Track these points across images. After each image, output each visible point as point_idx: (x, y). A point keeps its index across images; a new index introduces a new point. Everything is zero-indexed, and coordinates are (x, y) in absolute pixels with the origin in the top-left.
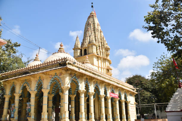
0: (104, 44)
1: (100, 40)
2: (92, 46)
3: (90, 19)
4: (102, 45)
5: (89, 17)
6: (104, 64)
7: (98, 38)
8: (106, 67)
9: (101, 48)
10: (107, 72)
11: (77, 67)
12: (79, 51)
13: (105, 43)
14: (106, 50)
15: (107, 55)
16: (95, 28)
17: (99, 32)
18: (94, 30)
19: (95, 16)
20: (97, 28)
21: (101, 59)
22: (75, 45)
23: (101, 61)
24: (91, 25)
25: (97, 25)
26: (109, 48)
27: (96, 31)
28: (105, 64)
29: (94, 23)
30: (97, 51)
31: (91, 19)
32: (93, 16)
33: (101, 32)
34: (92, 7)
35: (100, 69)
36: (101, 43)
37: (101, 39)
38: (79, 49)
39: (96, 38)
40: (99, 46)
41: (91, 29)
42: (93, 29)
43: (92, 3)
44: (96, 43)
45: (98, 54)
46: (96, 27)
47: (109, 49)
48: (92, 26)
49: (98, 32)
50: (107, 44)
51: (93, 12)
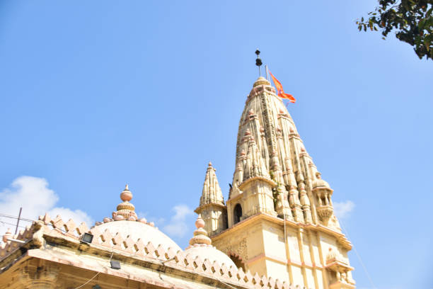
0: (306, 179)
1: (290, 166)
2: (254, 189)
3: (251, 104)
4: (298, 183)
5: (250, 98)
6: (311, 250)
7: (281, 159)
8: (322, 263)
9: (295, 192)
10: (330, 283)
11: (107, 255)
12: (216, 215)
13: (311, 172)
14: (317, 198)
15: (323, 217)
16: (268, 126)
17: (287, 138)
18: (267, 134)
19: (269, 89)
20: (277, 126)
21: (298, 234)
22: (203, 198)
23: (299, 239)
24: (253, 120)
25: (276, 118)
26: (328, 186)
27: (273, 137)
28: (315, 249)
29: (265, 113)
30: (279, 205)
31: (257, 102)
32: (260, 89)
33: (291, 137)
34: (259, 63)
35: (296, 271)
36: (296, 173)
37: (296, 162)
38: (217, 207)
39: (276, 159)
40: (288, 188)
41: (256, 131)
42: (261, 131)
43: (258, 52)
44: (272, 177)
45: (281, 216)
46: (271, 122)
47: (328, 190)
48: (257, 122)
49: (281, 141)
50: (317, 176)
51: (263, 79)
